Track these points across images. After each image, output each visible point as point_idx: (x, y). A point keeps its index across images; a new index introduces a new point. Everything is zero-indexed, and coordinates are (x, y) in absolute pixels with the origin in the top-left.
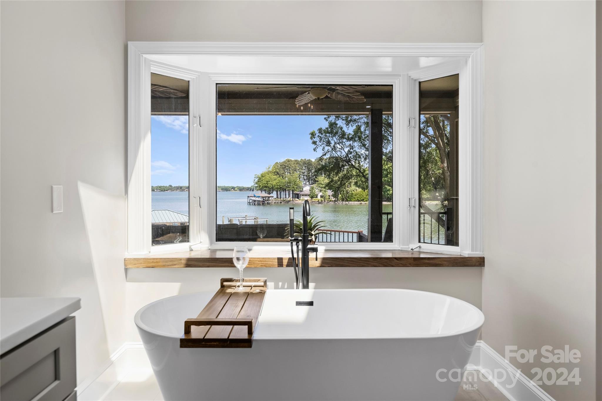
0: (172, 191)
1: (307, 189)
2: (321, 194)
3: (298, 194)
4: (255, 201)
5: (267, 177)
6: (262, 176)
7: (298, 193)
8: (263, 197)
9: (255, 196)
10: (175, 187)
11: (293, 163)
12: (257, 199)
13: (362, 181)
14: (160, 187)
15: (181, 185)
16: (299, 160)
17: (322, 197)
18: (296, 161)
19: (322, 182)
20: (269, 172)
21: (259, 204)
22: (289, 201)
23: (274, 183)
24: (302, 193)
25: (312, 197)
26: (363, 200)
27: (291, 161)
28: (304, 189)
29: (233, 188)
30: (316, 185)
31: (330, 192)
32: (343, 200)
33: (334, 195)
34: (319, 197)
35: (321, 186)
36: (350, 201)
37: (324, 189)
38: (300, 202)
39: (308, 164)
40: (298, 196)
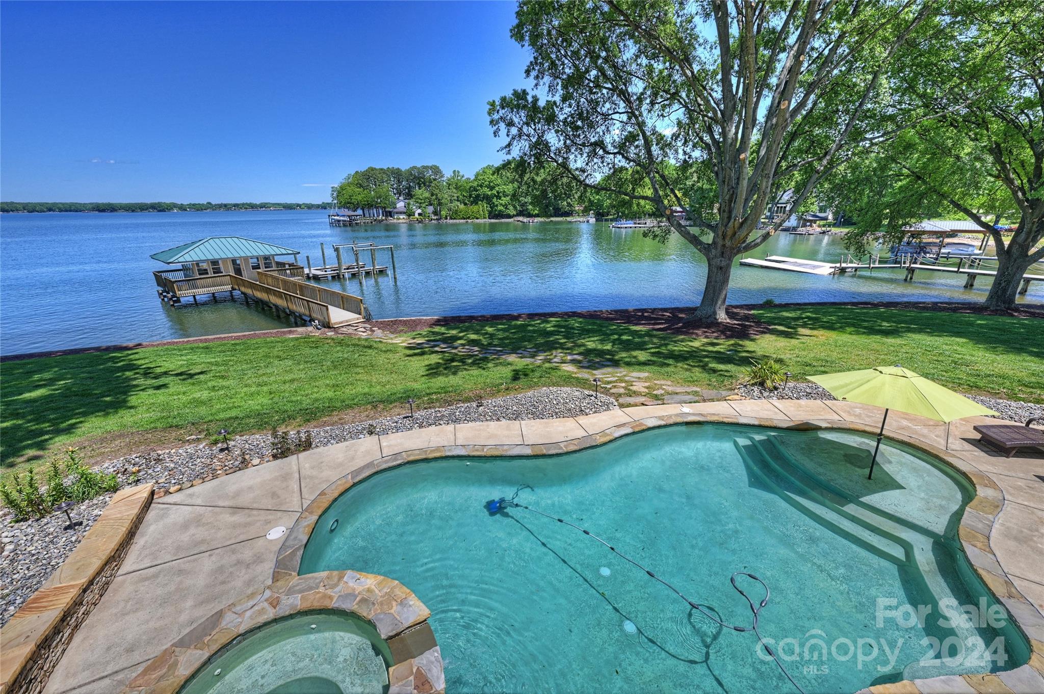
0: (213, 210)
1: (401, 205)
2: (419, 211)
3: (390, 212)
4: (339, 221)
5: (349, 190)
6: (342, 188)
7: (391, 210)
8: (349, 216)
9: (338, 216)
10: (216, 205)
11: (378, 172)
12: (342, 218)
13: (464, 196)
14: (194, 205)
15: (225, 202)
16: (385, 168)
17: (420, 214)
18: (382, 170)
19: (421, 197)
20: (349, 184)
21: (345, 225)
22: (382, 220)
23: (359, 198)
24: (395, 210)
25: (409, 216)
26: (469, 218)
27: (375, 169)
28: (398, 206)
29: (299, 205)
30: (413, 200)
31: (430, 209)
32: (446, 218)
33: (435, 213)
34: (417, 215)
35: (420, 201)
36: (455, 219)
37: (424, 205)
38: (395, 221)
39: (397, 174)
40: (390, 214)
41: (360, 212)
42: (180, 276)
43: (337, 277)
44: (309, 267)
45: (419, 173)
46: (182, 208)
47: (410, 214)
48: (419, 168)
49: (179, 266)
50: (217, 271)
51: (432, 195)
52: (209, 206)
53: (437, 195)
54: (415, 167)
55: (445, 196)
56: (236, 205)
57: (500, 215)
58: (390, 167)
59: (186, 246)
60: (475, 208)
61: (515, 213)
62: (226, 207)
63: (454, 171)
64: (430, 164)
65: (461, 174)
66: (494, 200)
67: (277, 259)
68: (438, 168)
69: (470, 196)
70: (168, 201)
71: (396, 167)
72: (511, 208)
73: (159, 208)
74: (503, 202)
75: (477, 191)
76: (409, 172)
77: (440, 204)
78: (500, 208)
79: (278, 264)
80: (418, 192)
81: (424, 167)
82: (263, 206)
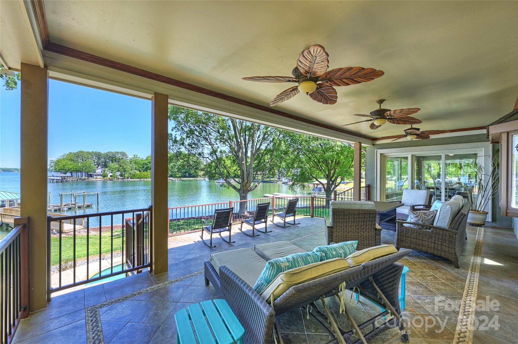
1: (99, 171)
2: (111, 174)
4: (53, 179)
5: (64, 163)
6: (59, 161)
7: (92, 173)
8: (61, 177)
9: (53, 176)
12: (56, 178)
13: (139, 167)
16: (91, 151)
17: (111, 176)
18: (88, 152)
19: (113, 167)
20: (64, 159)
21: (57, 182)
22: (85, 179)
23: (71, 167)
24: (95, 174)
25: (104, 177)
26: (142, 178)
27: (84, 152)
28: (97, 171)
30: (108, 168)
31: (118, 173)
32: (128, 178)
33: (121, 175)
34: (109, 176)
35: (112, 169)
36: (133, 178)
37: (114, 171)
38: (94, 179)
39: (98, 155)
40: (91, 176)
41: (69, 174)
45: (113, 155)
47: (104, 176)
48: (113, 153)
51: (120, 166)
53: (123, 166)
54: (110, 152)
55: (128, 167)
58: (94, 151)
60: (145, 173)
63: (134, 155)
64: (120, 151)
65: (138, 156)
68: (125, 153)
69: (143, 167)
71: (98, 151)
75: (147, 165)
76: (107, 154)
77: (125, 171)
80: (111, 165)
81: (116, 152)
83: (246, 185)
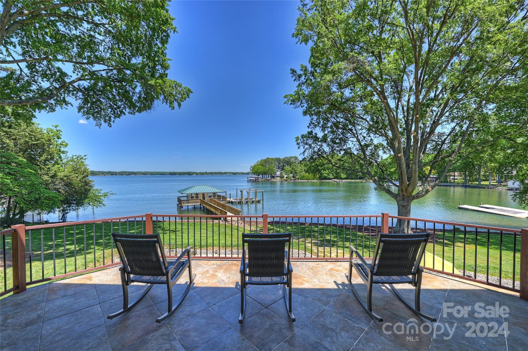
1: (278, 173)
2: (286, 176)
4: (251, 180)
5: (257, 167)
6: (255, 166)
7: (274, 175)
8: (255, 178)
9: (251, 177)
11: (270, 160)
14: (201, 173)
16: (274, 158)
17: (286, 177)
19: (287, 170)
20: (258, 165)
21: (253, 182)
22: (270, 180)
23: (261, 170)
24: (276, 175)
25: (281, 178)
26: (309, 179)
27: (269, 158)
29: (238, 173)
30: (284, 171)
31: (291, 175)
32: (298, 179)
33: (293, 177)
34: (285, 178)
36: (302, 180)
37: (288, 173)
38: (275, 180)
39: (278, 160)
40: (273, 177)
41: (261, 176)
42: (185, 198)
43: (240, 203)
44: (230, 198)
45: (288, 159)
46: (197, 174)
47: (282, 177)
49: (185, 195)
50: (197, 197)
51: (292, 169)
52: (206, 173)
53: (295, 169)
54: (287, 157)
55: (299, 169)
56: (215, 173)
57: (325, 178)
58: (276, 157)
59: (189, 188)
60: (313, 175)
61: (333, 177)
62: (211, 173)
64: (293, 156)
66: (322, 171)
67: (218, 194)
68: (297, 157)
70: (193, 171)
72: (331, 175)
73: (189, 174)
74: (327, 172)
76: (284, 159)
77: (296, 173)
78: (326, 175)
79: (218, 196)
80: (287, 168)
81: (290, 157)
82: (225, 173)
83: (407, 190)
